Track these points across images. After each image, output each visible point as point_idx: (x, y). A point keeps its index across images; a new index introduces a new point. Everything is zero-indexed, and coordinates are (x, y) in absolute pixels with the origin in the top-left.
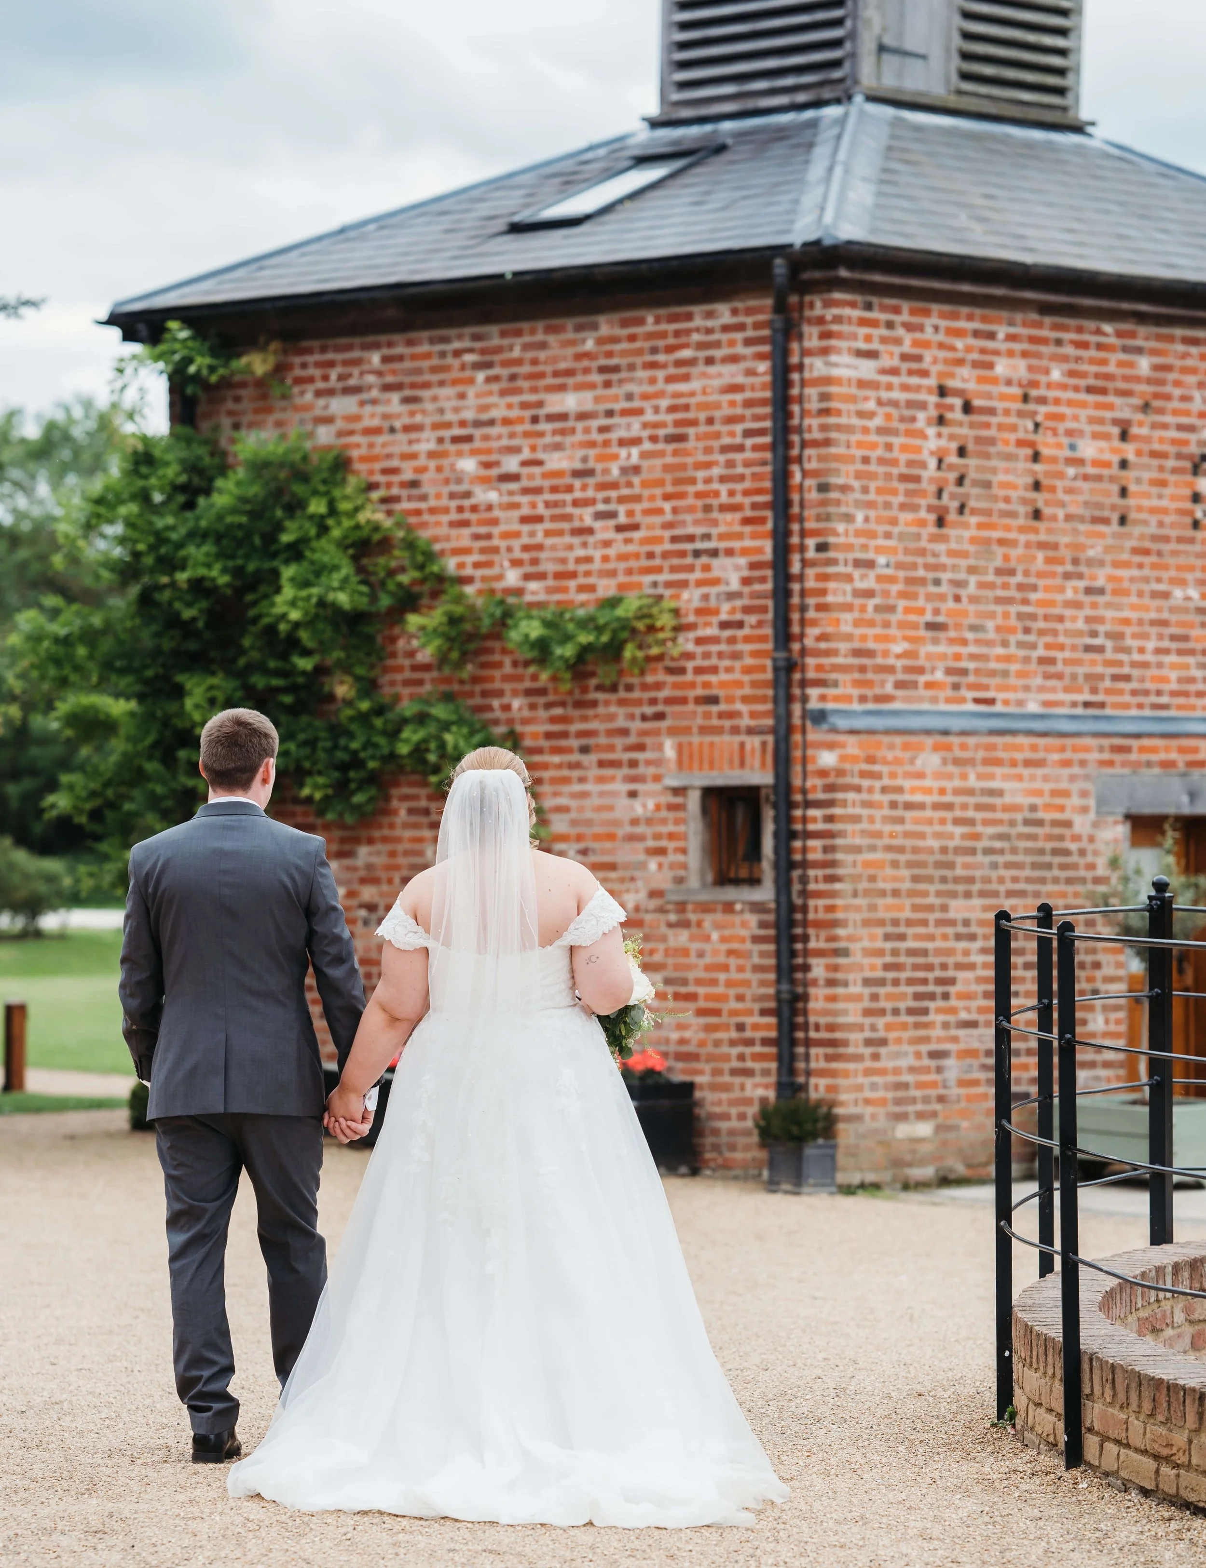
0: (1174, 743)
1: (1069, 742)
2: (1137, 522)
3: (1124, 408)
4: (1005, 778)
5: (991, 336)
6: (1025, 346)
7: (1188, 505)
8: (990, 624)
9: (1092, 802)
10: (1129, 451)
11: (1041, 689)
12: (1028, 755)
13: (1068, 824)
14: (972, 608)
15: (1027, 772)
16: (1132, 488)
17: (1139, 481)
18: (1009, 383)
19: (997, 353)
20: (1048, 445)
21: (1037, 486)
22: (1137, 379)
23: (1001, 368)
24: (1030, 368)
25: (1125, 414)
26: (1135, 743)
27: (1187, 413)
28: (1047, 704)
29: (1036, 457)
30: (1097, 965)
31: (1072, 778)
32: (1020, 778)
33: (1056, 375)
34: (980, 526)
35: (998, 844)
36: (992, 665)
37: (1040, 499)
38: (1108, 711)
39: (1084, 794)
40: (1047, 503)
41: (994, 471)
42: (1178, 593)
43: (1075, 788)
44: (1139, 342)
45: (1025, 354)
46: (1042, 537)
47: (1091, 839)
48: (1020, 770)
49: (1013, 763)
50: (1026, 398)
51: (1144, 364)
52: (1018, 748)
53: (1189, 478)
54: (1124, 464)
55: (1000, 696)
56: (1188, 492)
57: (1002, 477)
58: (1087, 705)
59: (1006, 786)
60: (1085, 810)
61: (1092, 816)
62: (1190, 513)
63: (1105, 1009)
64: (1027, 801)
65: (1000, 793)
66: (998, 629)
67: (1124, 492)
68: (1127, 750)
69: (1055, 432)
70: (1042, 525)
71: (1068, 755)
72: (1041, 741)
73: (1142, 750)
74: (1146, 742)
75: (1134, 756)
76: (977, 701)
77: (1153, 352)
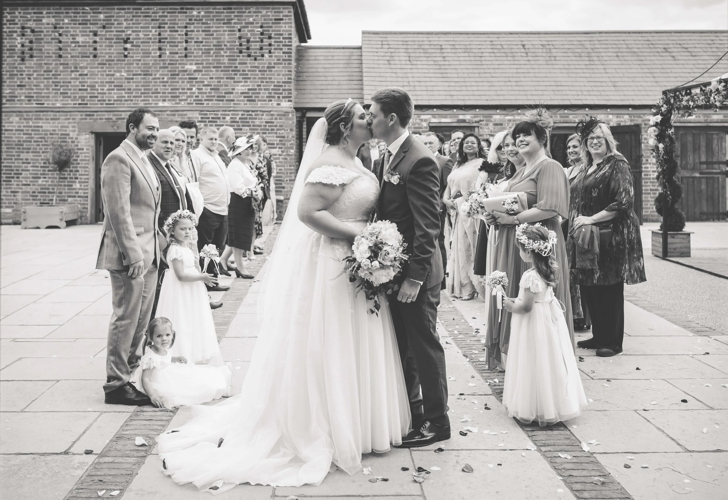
0: (112, 113)
1: (69, 114)
2: (100, 57)
3: (94, 28)
4: (43, 123)
5: (42, 13)
6: (54, 15)
7: (123, 51)
8: (42, 85)
9: (77, 129)
10: (97, 39)
11: (61, 100)
12: (52, 117)
13: (68, 135)
14: (35, 81)
15: (51, 121)
16: (98, 48)
17: (100, 46)
18: (48, 24)
19: (44, 17)
20: (63, 39)
21: (60, 49)
22: (100, 20)
23: (44, 21)
24: (56, 20)
25: (95, 29)
26: (95, 114)
27: (121, 28)
28: (63, 104)
29: (60, 42)
30: (78, 171)
31: (69, 123)
32: (49, 123)
33: (66, 21)
34: (37, 60)
35: (40, 140)
36: (43, 95)
37: (61, 53)
38: (88, 106)
39: (73, 127)
40: (63, 53)
41: (43, 46)
42: (118, 74)
43: (70, 125)
44: (100, 11)
45: (53, 17)
46: (62, 62)
47: (76, 139)
48: (49, 121)
49: (47, 119)
50: (55, 28)
51: (102, 16)
52: (50, 115)
53: (123, 44)
54: (95, 42)
55: (46, 103)
56: (122, 48)
57: (46, 48)
58: (79, 104)
59: (44, 125)
60: (74, 131)
61: (77, 132)
62: (123, 53)
63: (79, 182)
64: (51, 129)
65: (42, 127)
66: (45, 86)
67: (95, 49)
68: (93, 115)
69: (67, 35)
70: (62, 59)
71: (68, 117)
72: (58, 114)
73: (97, 115)
74: (99, 113)
75: (95, 117)
76: (37, 104)
77: (105, 13)
